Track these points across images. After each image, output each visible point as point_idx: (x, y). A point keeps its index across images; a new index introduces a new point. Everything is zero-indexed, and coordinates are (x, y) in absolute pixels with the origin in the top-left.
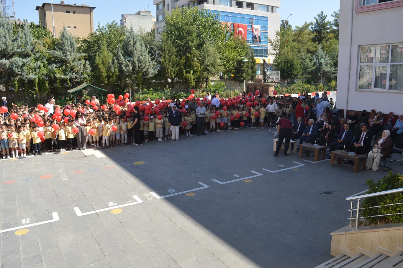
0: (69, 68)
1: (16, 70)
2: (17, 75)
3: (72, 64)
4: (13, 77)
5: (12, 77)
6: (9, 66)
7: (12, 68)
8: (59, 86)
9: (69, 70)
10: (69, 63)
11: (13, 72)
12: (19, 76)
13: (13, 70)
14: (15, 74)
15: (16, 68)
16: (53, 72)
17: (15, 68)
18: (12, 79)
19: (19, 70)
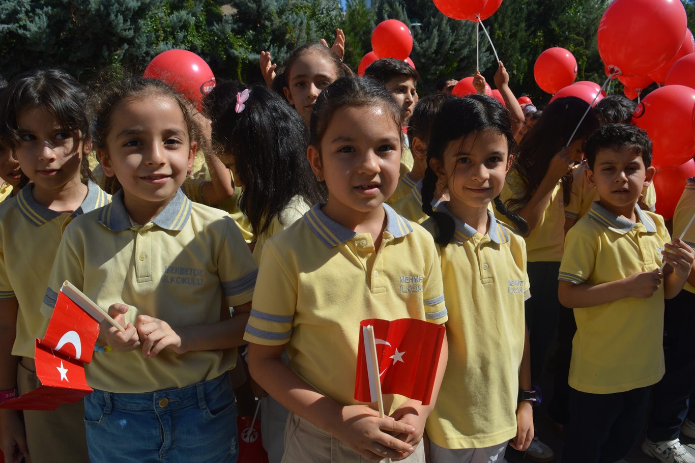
0: (269, 34)
1: (118, 24)
2: (123, 40)
3: (277, 21)
4: (109, 50)
5: (105, 47)
6: (98, 10)
7: (109, 15)
8: (243, 84)
9: (270, 37)
10: (270, 19)
11: (110, 29)
12: (126, 46)
13: (110, 24)
14: (114, 39)
15: (121, 18)
16: (223, 43)
17: (116, 16)
18: (106, 54)
19: (129, 23)
